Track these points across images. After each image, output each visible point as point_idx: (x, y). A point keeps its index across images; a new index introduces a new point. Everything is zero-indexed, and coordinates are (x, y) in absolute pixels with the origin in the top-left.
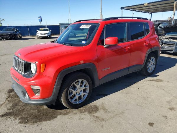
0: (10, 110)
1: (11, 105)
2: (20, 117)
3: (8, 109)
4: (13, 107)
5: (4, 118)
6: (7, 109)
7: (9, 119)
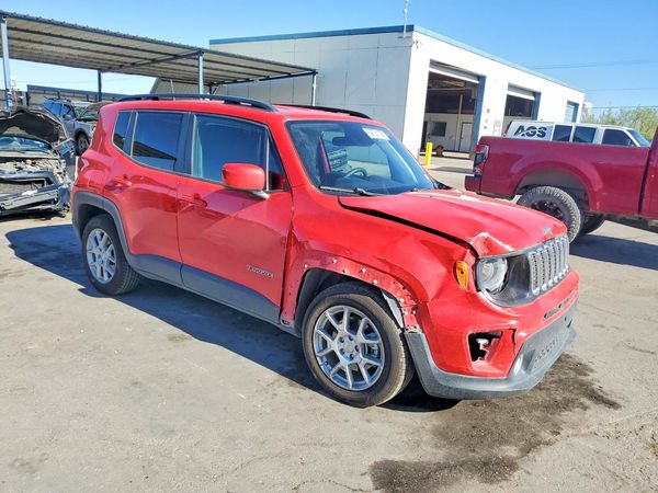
0: (582, 404)
1: (567, 413)
2: (581, 378)
3: (585, 408)
4: (567, 404)
5: (613, 398)
6: (588, 411)
7: (605, 389)
